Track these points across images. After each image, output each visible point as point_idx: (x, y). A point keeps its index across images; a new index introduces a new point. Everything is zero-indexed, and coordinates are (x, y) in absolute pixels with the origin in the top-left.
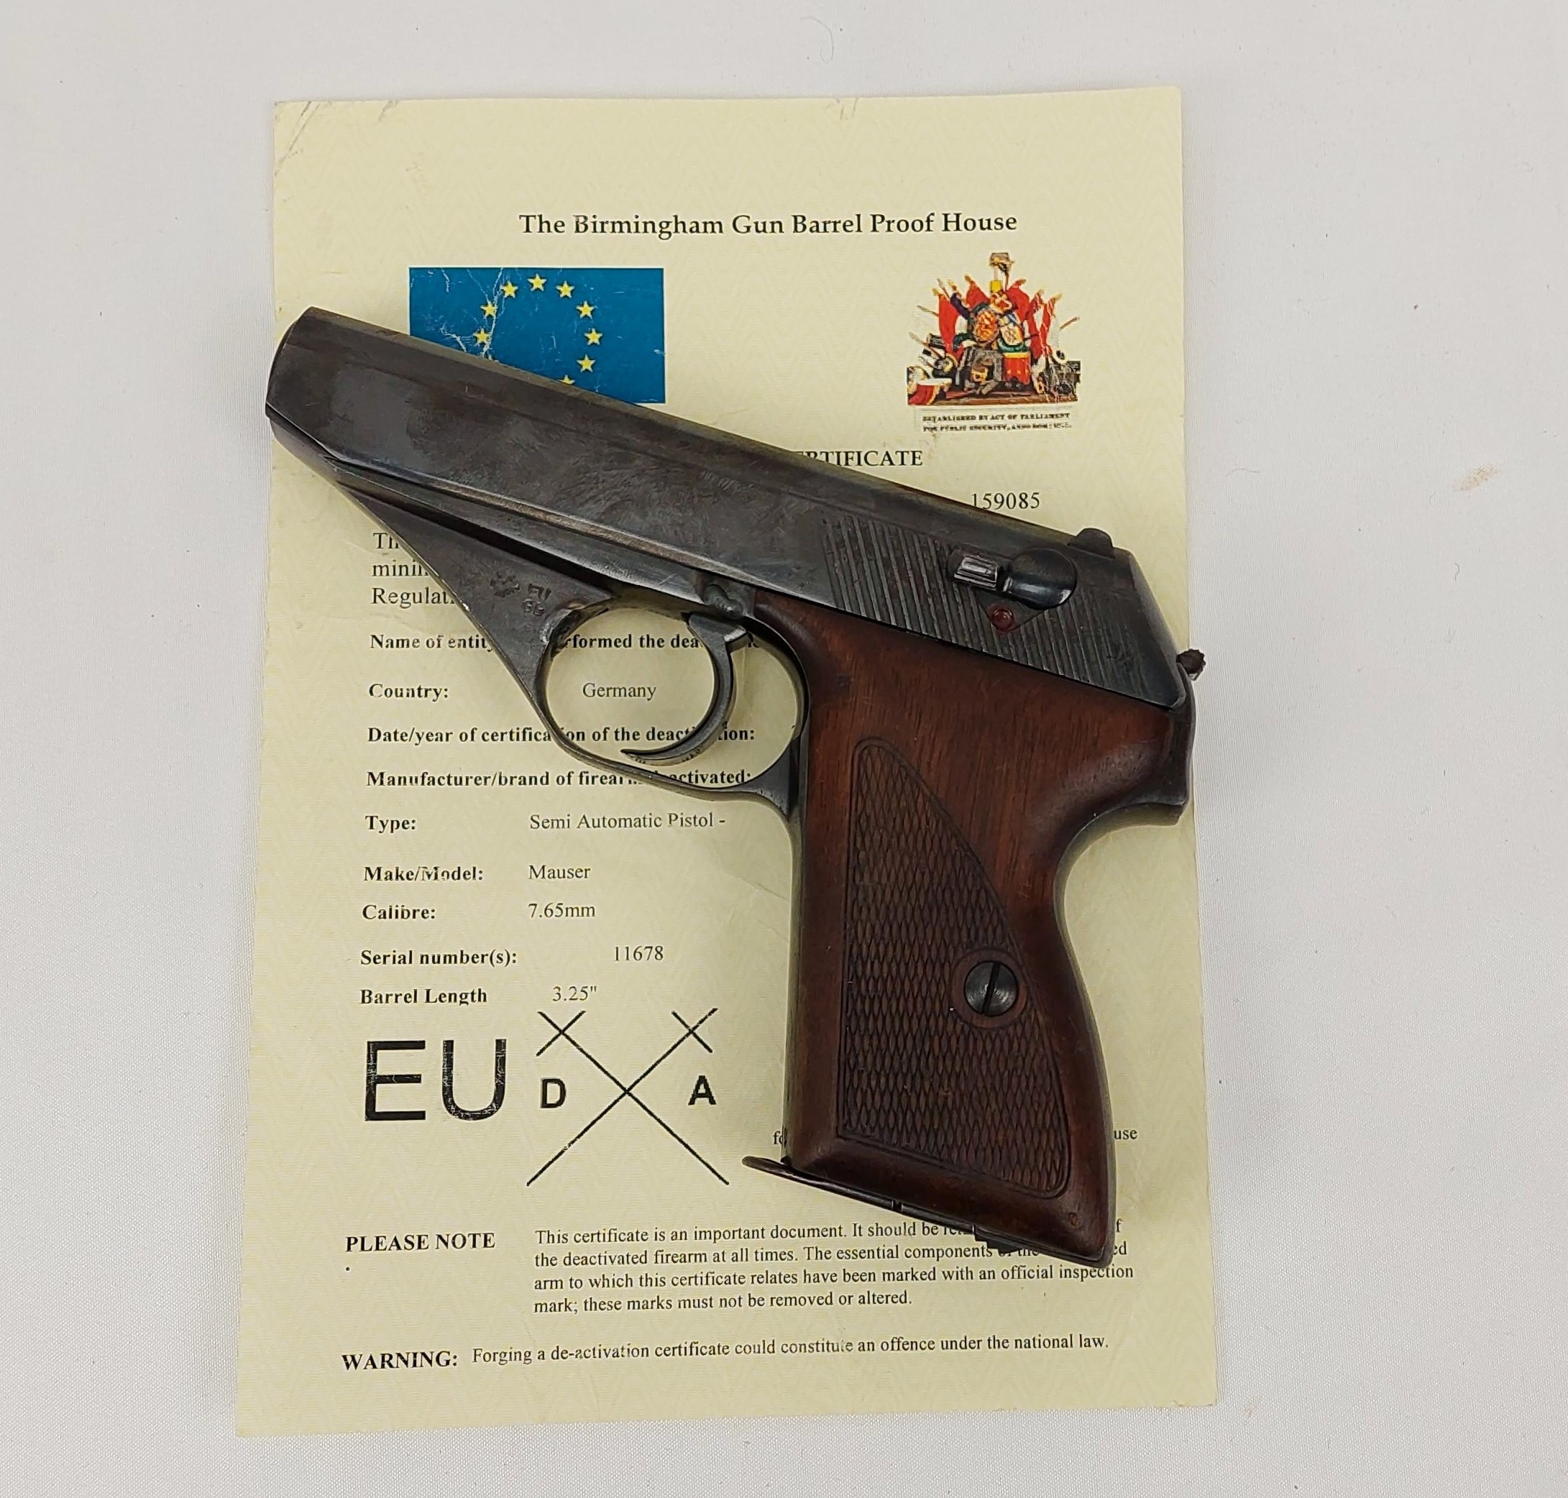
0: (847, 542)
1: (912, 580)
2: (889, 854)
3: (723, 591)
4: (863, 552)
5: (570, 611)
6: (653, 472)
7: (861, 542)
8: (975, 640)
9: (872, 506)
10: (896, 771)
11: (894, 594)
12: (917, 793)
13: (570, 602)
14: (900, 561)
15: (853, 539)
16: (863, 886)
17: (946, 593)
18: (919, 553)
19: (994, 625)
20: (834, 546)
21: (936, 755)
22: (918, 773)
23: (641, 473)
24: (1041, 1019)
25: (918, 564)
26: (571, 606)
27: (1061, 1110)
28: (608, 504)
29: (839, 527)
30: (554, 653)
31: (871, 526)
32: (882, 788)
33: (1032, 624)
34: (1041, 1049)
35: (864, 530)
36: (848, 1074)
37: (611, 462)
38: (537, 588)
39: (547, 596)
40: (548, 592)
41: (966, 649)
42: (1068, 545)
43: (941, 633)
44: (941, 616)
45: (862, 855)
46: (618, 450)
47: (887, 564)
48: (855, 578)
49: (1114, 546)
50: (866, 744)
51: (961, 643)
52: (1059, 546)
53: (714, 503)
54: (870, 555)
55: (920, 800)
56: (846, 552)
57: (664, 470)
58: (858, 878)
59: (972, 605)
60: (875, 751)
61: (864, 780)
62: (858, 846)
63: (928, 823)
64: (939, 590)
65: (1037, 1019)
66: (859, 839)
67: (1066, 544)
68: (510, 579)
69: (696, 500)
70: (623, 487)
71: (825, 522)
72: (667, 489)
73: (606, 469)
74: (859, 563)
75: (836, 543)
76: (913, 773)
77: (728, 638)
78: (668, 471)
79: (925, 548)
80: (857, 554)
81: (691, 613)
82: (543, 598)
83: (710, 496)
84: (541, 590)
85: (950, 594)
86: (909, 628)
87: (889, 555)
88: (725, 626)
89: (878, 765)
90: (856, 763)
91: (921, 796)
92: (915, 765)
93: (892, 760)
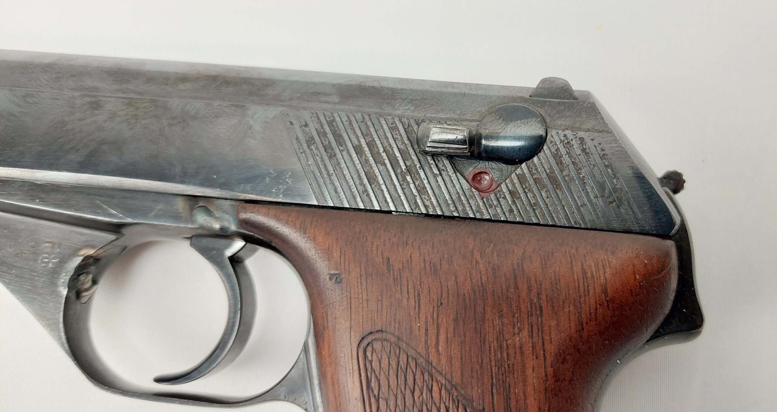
0: (317, 139)
1: (387, 162)
3: (208, 211)
4: (334, 144)
5: (81, 258)
7: (331, 136)
8: (460, 208)
9: (336, 99)
10: (403, 363)
11: (372, 179)
12: (430, 383)
13: (80, 249)
14: (371, 145)
15: (322, 134)
17: (422, 167)
18: (389, 135)
19: (477, 189)
20: (305, 145)
21: (442, 337)
22: (427, 360)
25: (390, 145)
26: (80, 253)
29: (306, 125)
31: (338, 119)
32: (393, 383)
33: (512, 181)
35: (331, 123)
38: (51, 242)
39: (61, 248)
40: (59, 245)
41: (453, 218)
42: (530, 96)
43: (426, 207)
44: (421, 190)
47: (358, 150)
48: (332, 171)
49: (574, 89)
50: (369, 339)
51: (447, 214)
52: (523, 99)
54: (342, 146)
55: (435, 389)
56: (317, 148)
59: (450, 174)
60: (377, 346)
61: (373, 380)
64: (415, 165)
67: (528, 96)
68: (26, 239)
71: (292, 123)
74: (332, 156)
75: (307, 142)
76: (421, 360)
77: (229, 253)
79: (393, 128)
80: (327, 148)
81: (191, 237)
82: (57, 251)
84: (54, 243)
85: (426, 168)
86: (393, 208)
87: (359, 142)
88: (223, 242)
89: (385, 362)
90: (361, 363)
91: (435, 384)
92: (423, 352)
93: (398, 352)
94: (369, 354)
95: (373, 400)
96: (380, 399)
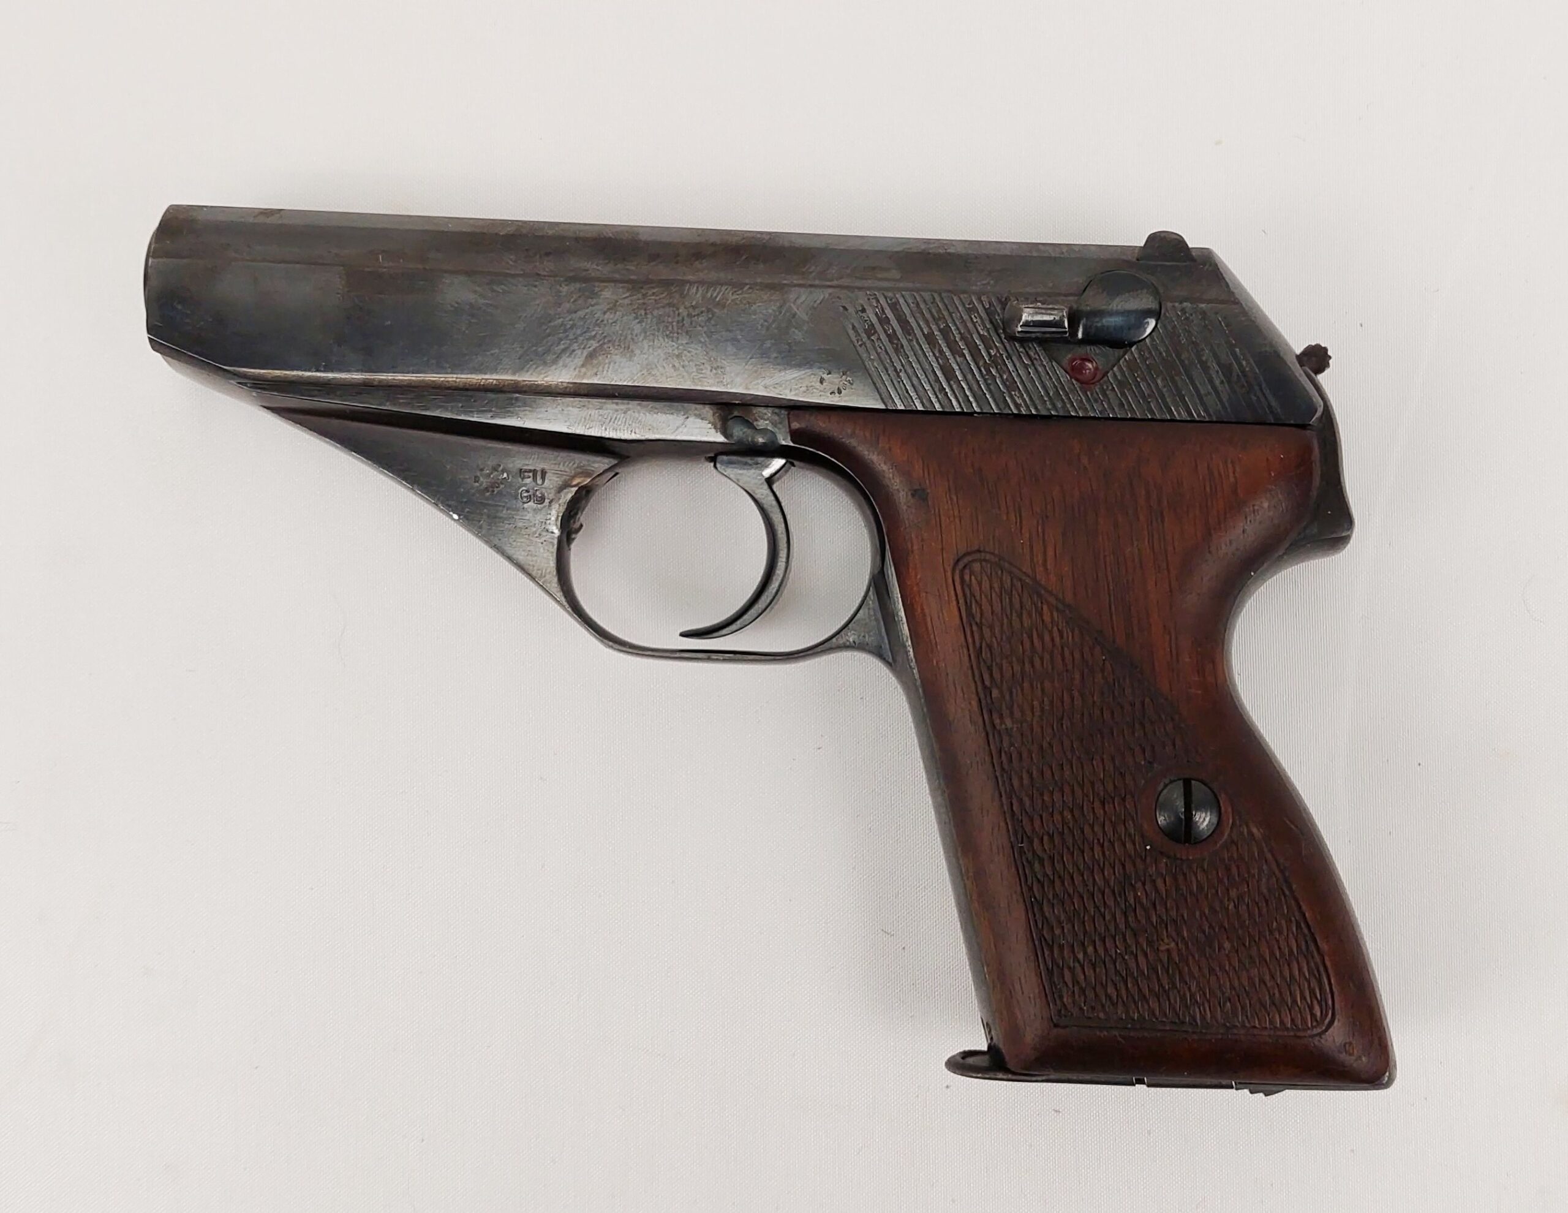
0: (878, 326)
1: (966, 352)
2: (1026, 685)
3: (747, 421)
4: (900, 334)
5: (575, 489)
6: (627, 301)
7: (894, 323)
8: (1059, 405)
9: (895, 274)
10: (1007, 585)
11: (949, 374)
12: (1040, 604)
13: (573, 477)
14: (946, 333)
15: (884, 321)
16: (1007, 729)
17: (1009, 357)
18: (965, 317)
19: (1077, 380)
20: (864, 335)
21: (1050, 553)
22: (1034, 579)
23: (613, 307)
24: (1255, 830)
25: (969, 331)
26: (574, 483)
27: (1306, 931)
28: (585, 353)
29: (864, 310)
30: (569, 540)
31: (901, 301)
32: (998, 608)
33: (1120, 369)
34: (1265, 867)
35: (894, 307)
36: (1047, 953)
37: (575, 301)
38: (530, 471)
39: (543, 478)
40: (544, 473)
41: (1051, 417)
42: (1138, 260)
43: (1017, 406)
44: (1011, 385)
45: (995, 693)
46: (578, 285)
47: (930, 339)
48: (899, 367)
49: (1190, 246)
50: (966, 560)
51: (1044, 413)
52: (1127, 262)
53: (709, 320)
54: (910, 335)
55: (1046, 612)
56: (879, 339)
57: (640, 296)
58: (997, 721)
59: (1045, 363)
60: (977, 566)
61: (973, 605)
62: (987, 683)
63: (1062, 637)
64: (1001, 355)
65: (1251, 833)
66: (986, 677)
67: (1134, 260)
68: (495, 469)
69: (687, 321)
70: (597, 328)
71: (845, 308)
72: (649, 316)
73: (570, 312)
74: (898, 349)
75: (866, 331)
76: (1027, 581)
77: (767, 473)
78: (644, 296)
79: (971, 310)
80: (892, 337)
81: (716, 455)
82: (539, 481)
83: (702, 312)
84: (534, 472)
85: (1014, 358)
86: (977, 409)
87: (931, 328)
88: (760, 459)
89: (986, 585)
90: (959, 588)
91: (1045, 607)
92: (1029, 572)
93: (1000, 572)
94: (967, 578)
95: (975, 628)
96: (983, 627)
